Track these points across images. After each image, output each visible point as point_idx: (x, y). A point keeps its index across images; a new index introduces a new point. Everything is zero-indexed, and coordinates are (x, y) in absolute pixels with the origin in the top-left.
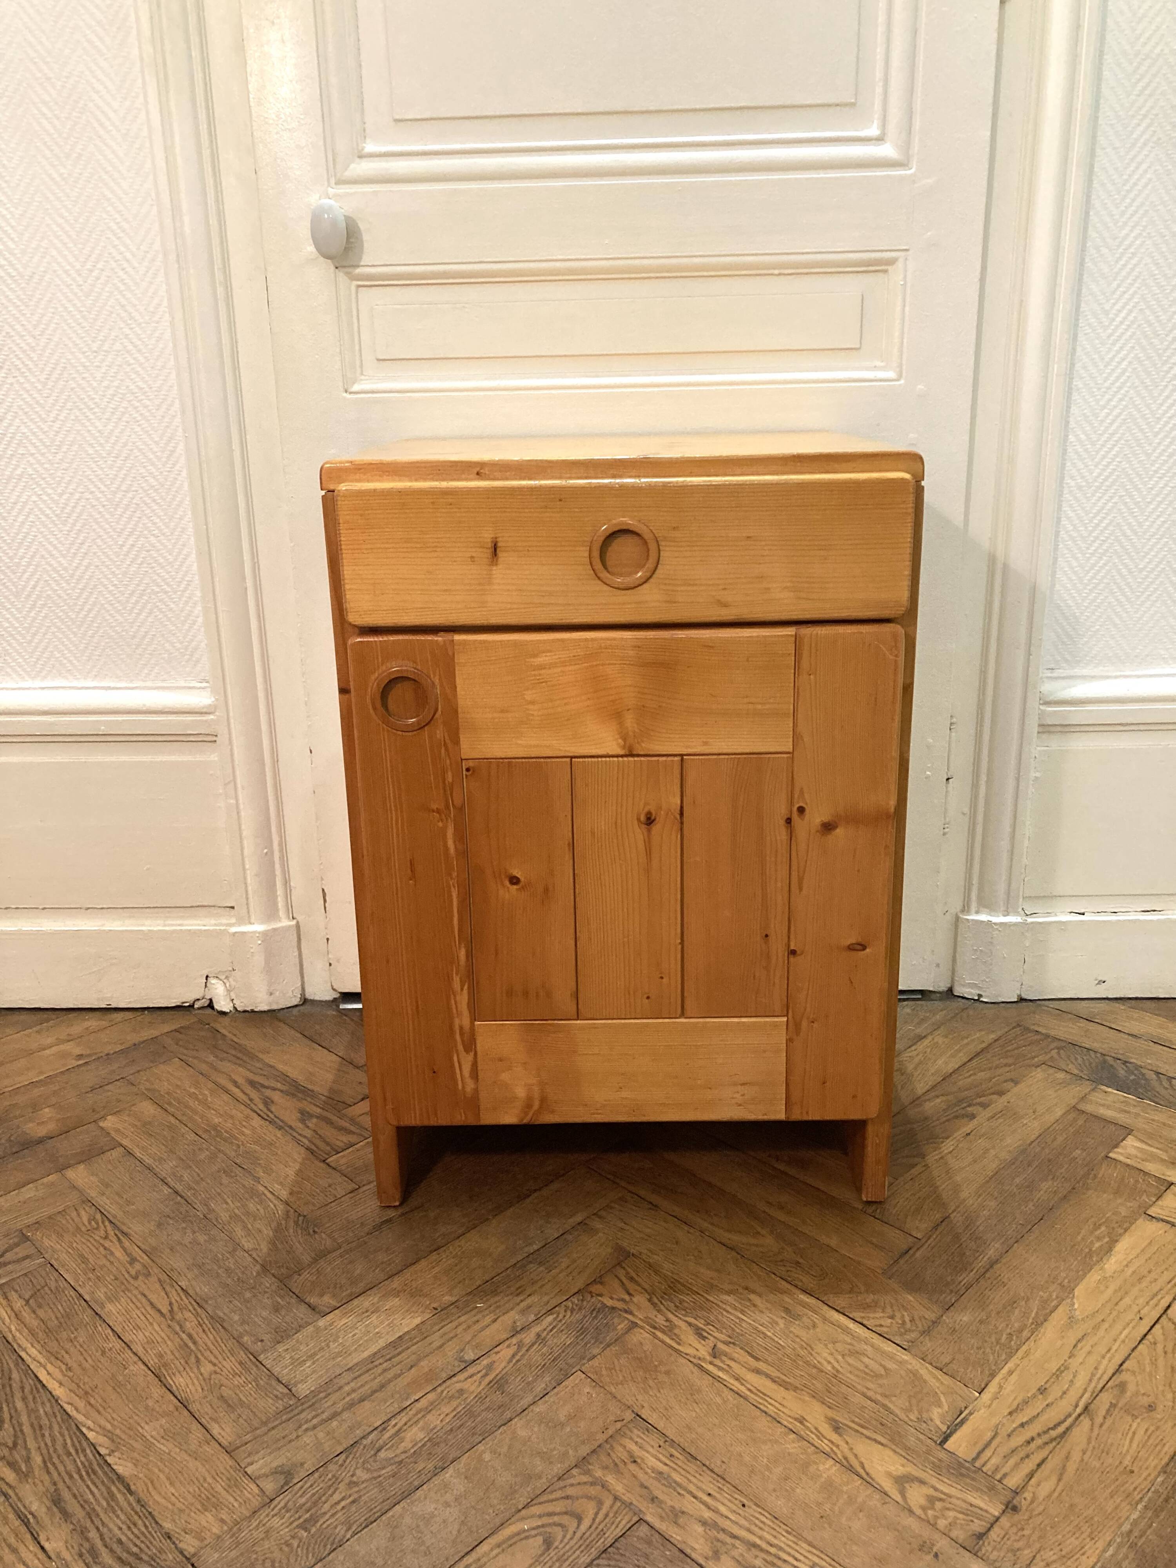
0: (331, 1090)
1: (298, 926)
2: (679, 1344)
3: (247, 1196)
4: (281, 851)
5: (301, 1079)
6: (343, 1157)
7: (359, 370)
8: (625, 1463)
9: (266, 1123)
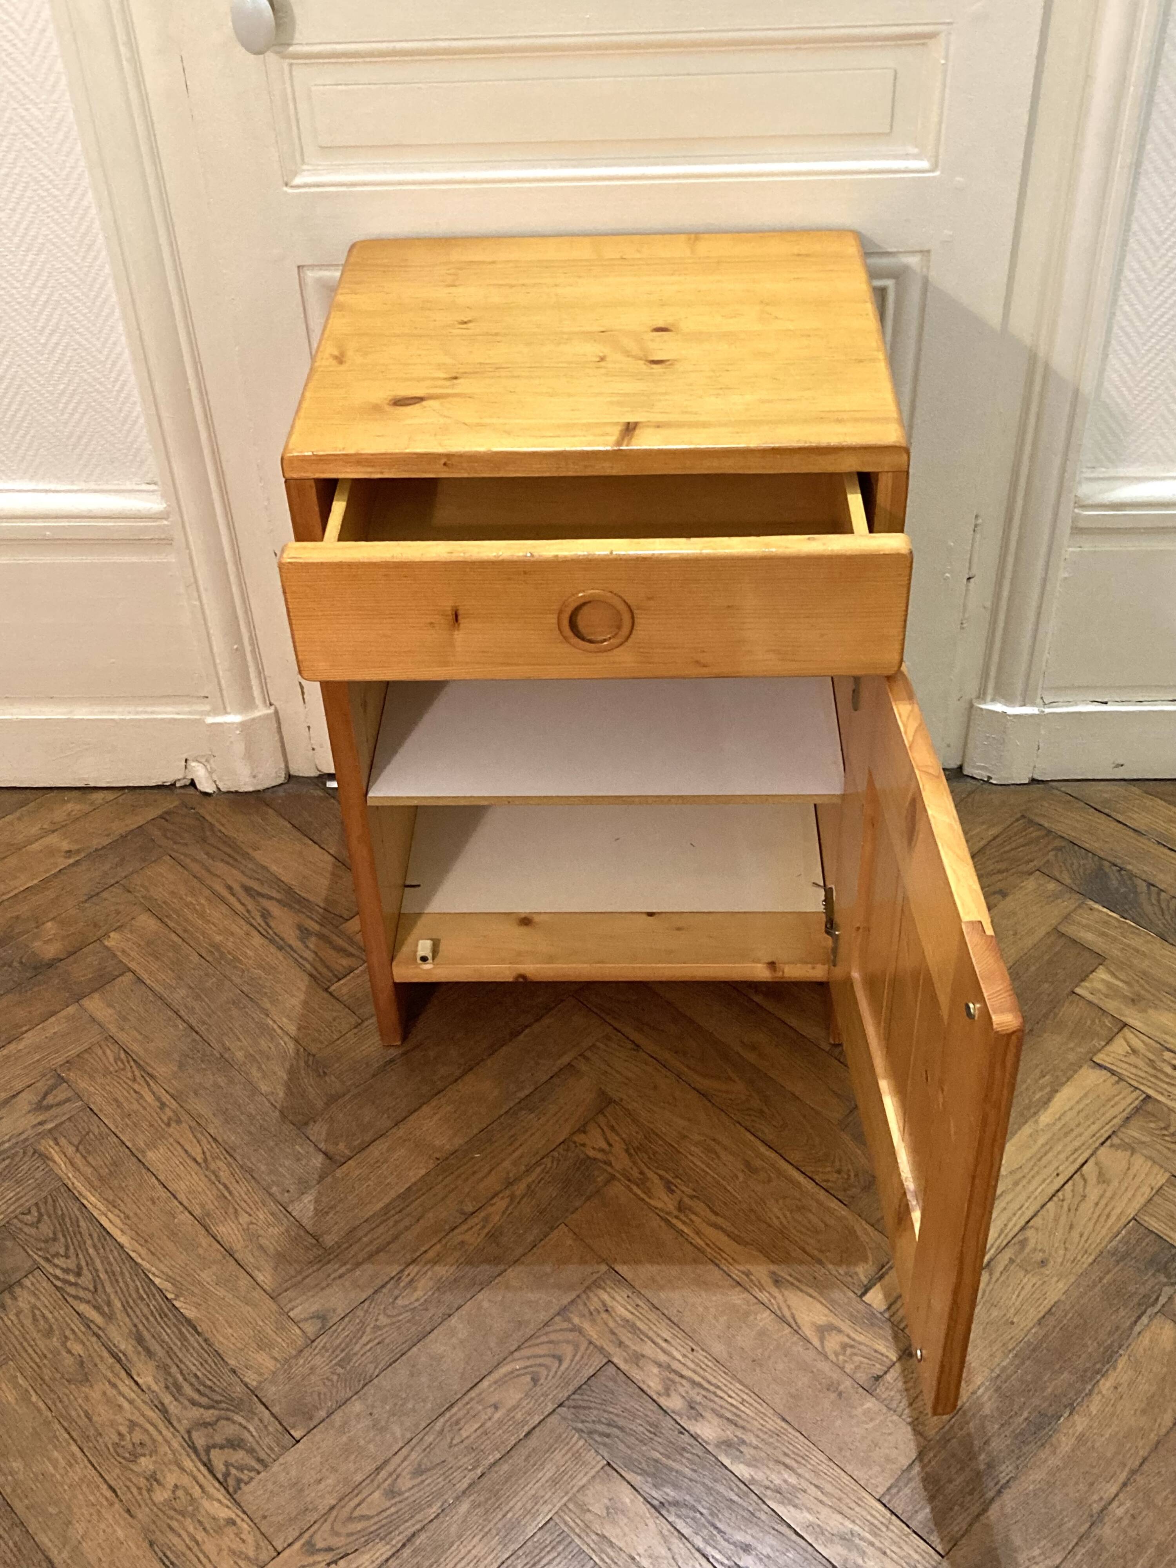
0: (326, 900)
1: (276, 712)
2: (650, 1197)
3: (258, 1032)
4: (252, 644)
5: (296, 885)
6: (344, 985)
8: (599, 1312)
9: (266, 942)
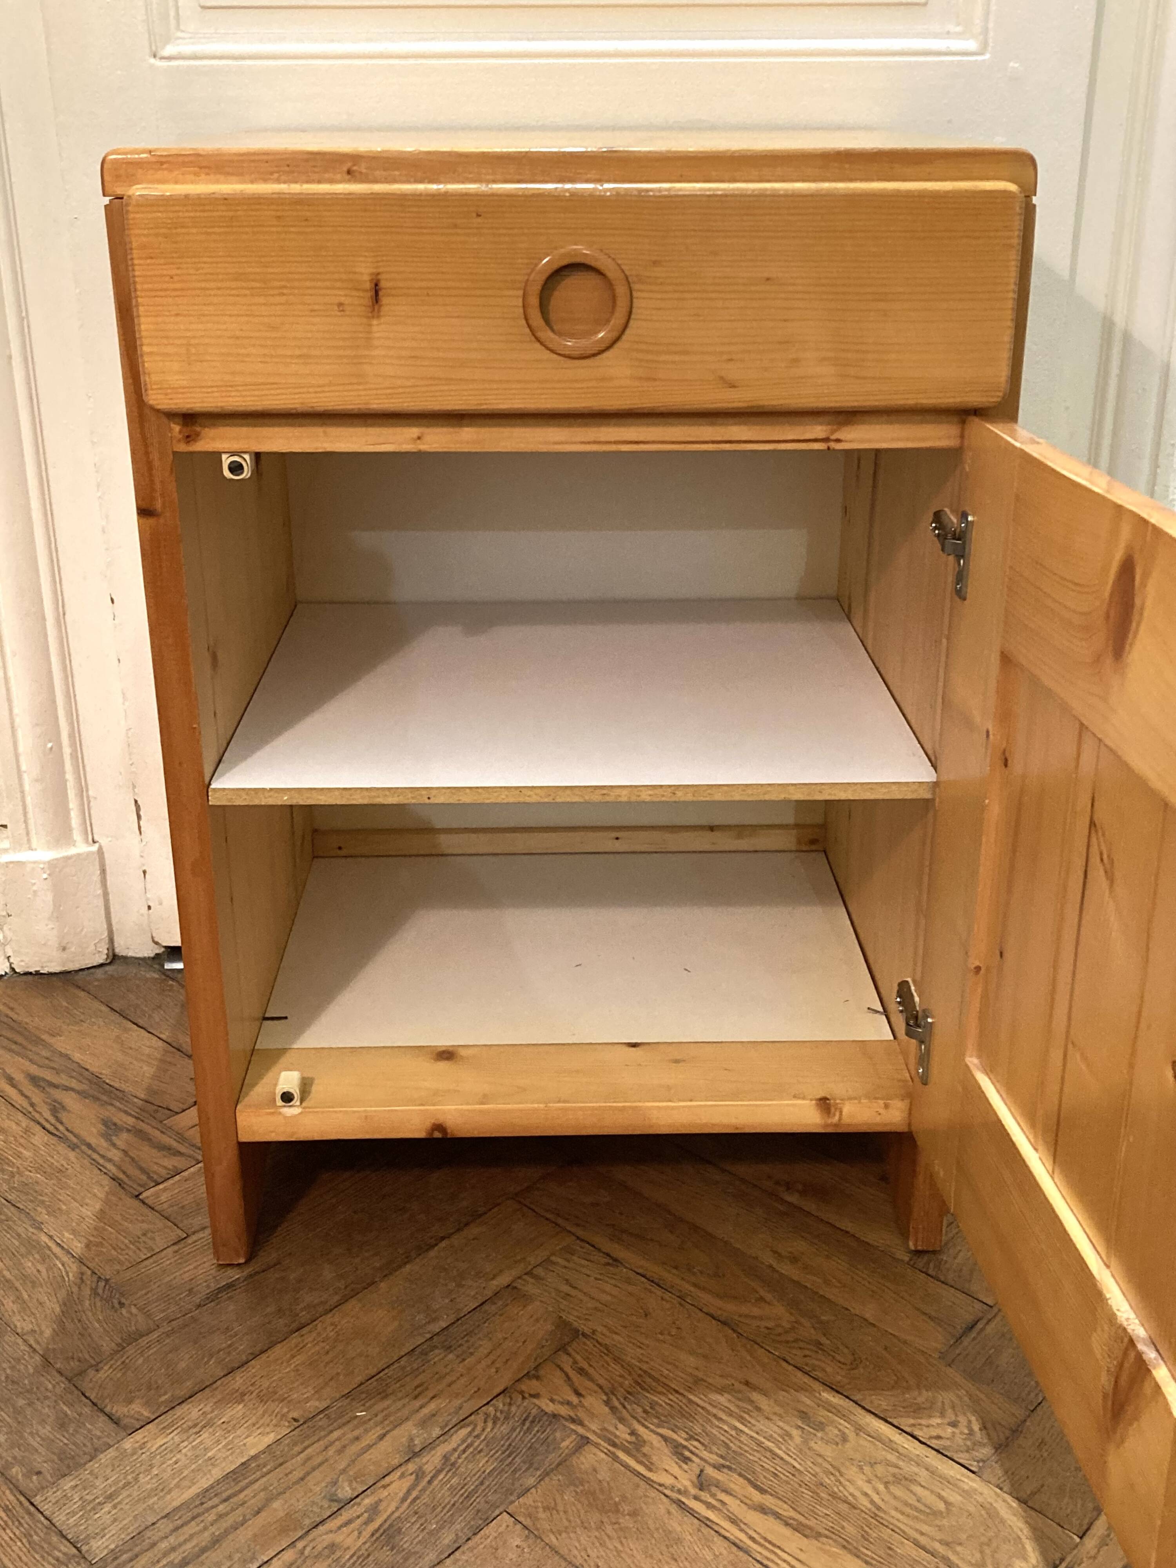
0: (150, 1091)
1: (100, 851)
2: (650, 1470)
3: (23, 1250)
4: (73, 745)
5: (106, 1074)
6: (165, 1190)
7: (173, 22)
9: (54, 1140)
